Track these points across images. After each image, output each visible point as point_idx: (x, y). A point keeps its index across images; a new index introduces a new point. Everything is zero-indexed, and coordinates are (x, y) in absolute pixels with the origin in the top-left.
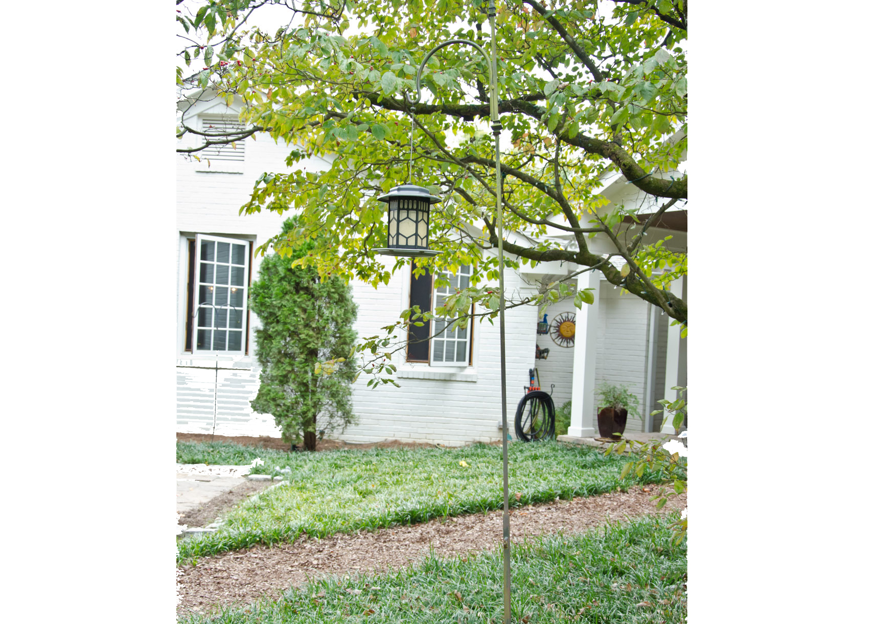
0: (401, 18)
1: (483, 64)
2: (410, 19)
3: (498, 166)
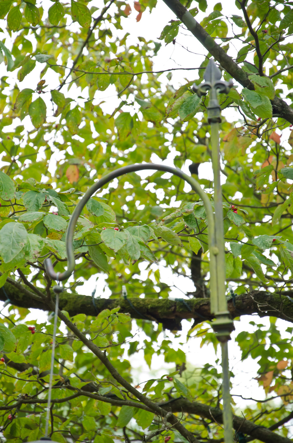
0: (49, 153)
1: (198, 216)
2: (67, 155)
3: (228, 421)
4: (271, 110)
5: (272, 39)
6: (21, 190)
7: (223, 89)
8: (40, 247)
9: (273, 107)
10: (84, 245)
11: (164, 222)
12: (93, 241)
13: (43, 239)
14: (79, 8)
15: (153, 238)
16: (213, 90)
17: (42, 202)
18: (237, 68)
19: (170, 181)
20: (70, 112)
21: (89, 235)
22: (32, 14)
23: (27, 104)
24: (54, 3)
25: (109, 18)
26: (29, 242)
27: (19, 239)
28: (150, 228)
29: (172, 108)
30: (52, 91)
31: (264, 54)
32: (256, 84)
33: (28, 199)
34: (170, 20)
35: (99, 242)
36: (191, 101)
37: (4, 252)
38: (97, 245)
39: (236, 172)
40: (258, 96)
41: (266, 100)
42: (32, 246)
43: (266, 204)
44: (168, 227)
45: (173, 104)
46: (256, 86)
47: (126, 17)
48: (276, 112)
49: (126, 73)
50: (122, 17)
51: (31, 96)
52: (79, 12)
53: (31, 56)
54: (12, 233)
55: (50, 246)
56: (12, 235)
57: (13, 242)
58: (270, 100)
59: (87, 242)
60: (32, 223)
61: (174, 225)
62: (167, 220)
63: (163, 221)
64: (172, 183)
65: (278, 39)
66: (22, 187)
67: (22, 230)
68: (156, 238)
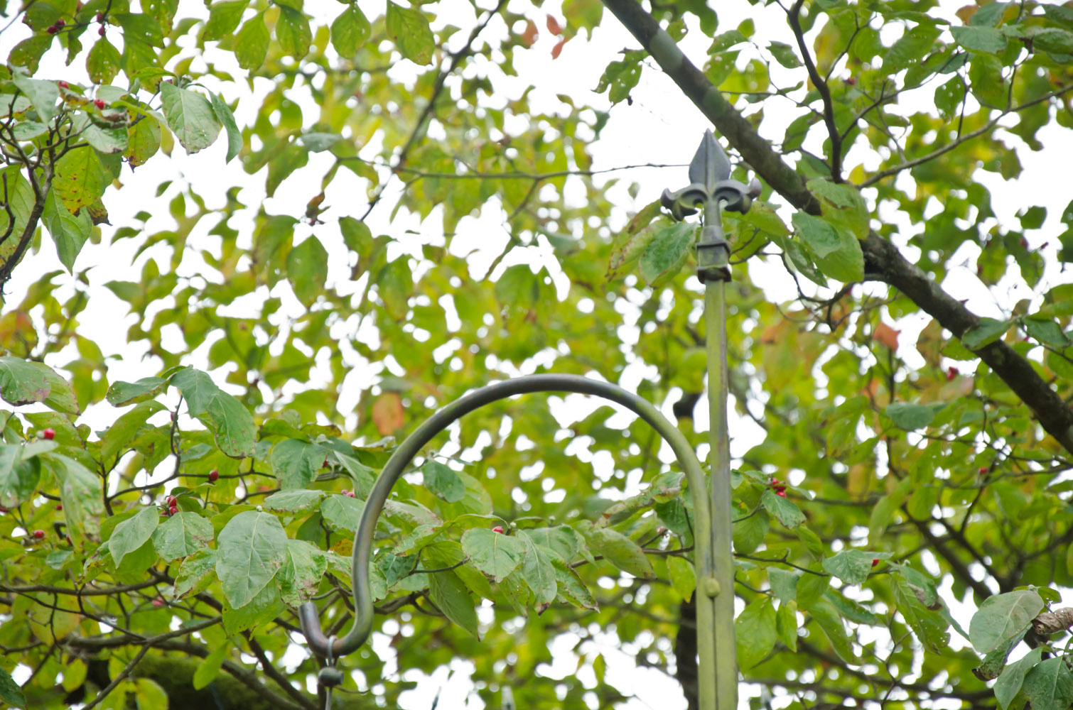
4: (862, 262)
5: (864, 98)
6: (265, 439)
7: (734, 201)
8: (318, 572)
9: (865, 257)
10: (418, 569)
11: (609, 520)
12: (441, 560)
13: (323, 553)
14: (406, 19)
15: (583, 557)
16: (712, 202)
17: (316, 464)
18: (781, 165)
19: (627, 434)
20: (386, 268)
21: (430, 545)
22: (294, 32)
23: (283, 252)
24: (347, 6)
25: (487, 51)
26: (290, 559)
27: (268, 550)
28: (576, 533)
29: (625, 255)
30: (341, 220)
31: (843, 133)
32: (826, 199)
33: (283, 457)
34: (622, 49)
35: (455, 564)
36: (669, 238)
37: (230, 582)
38: (451, 569)
39: (786, 420)
40: (829, 229)
41: (848, 238)
42: (298, 568)
43: (861, 496)
44: (618, 531)
45: (627, 244)
46: (824, 205)
47: (527, 47)
48: (873, 270)
49: (518, 175)
50: (517, 50)
51: (291, 231)
52: (405, 29)
53: (291, 138)
54: (251, 536)
55: (341, 569)
56: (251, 541)
57: (252, 559)
58: (860, 241)
59: (425, 564)
60: (294, 513)
61: (631, 529)
62: (616, 515)
63: (607, 516)
64: (632, 439)
65: (878, 99)
66: (270, 431)
67: (274, 530)
68: (590, 557)
